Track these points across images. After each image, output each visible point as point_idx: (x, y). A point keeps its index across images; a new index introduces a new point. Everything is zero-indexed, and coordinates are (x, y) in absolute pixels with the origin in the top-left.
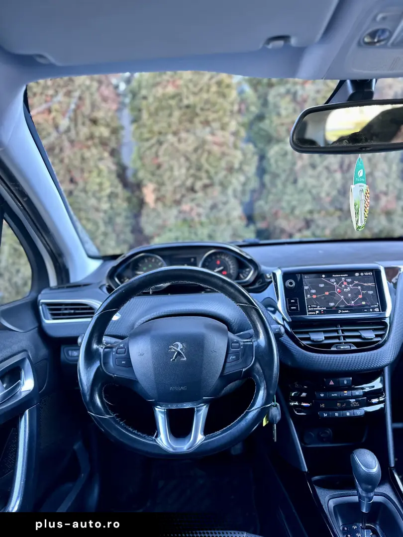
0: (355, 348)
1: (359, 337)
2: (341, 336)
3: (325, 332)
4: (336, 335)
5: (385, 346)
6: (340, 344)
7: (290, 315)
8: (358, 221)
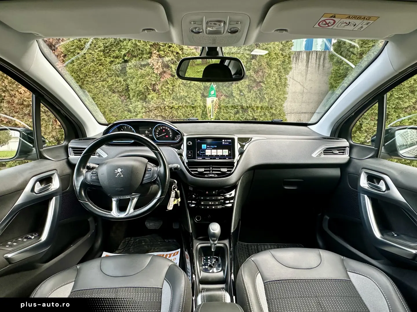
0: (217, 176)
1: (220, 171)
2: (211, 170)
3: (205, 168)
4: (209, 169)
5: (231, 176)
6: (210, 174)
7: (187, 159)
8: (210, 115)
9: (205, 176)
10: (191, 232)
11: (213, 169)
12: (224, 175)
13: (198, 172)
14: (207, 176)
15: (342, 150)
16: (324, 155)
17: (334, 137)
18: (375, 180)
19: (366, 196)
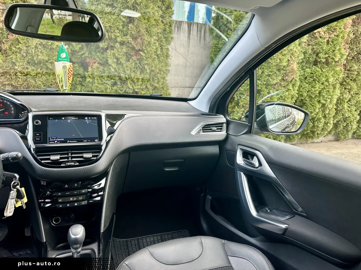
0: (78, 164)
1: (82, 157)
2: (70, 157)
3: (61, 154)
4: (67, 156)
5: (98, 162)
6: (68, 162)
7: (34, 144)
8: (62, 86)
9: (62, 165)
10: (45, 241)
11: (73, 155)
12: (88, 161)
13: (51, 160)
14: (64, 165)
15: (219, 126)
16: (203, 132)
17: (212, 113)
18: (249, 157)
19: (242, 173)
